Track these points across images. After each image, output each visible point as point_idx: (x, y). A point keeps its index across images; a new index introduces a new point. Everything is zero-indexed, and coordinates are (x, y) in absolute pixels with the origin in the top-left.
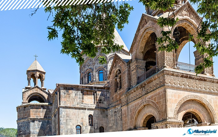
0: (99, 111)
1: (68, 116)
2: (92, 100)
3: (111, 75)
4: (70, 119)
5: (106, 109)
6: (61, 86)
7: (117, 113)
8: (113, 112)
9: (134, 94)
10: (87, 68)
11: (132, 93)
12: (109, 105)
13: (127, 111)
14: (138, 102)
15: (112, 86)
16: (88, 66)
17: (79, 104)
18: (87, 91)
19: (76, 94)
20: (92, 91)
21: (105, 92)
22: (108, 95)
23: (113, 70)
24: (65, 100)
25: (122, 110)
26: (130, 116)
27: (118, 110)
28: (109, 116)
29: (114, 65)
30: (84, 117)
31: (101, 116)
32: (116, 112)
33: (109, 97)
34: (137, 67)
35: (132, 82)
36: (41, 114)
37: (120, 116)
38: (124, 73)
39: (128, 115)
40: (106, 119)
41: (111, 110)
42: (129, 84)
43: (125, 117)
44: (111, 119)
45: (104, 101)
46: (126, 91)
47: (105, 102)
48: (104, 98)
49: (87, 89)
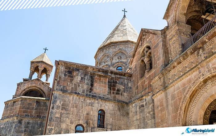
0: (115, 105)
1: (64, 108)
2: (105, 90)
3: (135, 58)
4: (68, 114)
5: (127, 103)
6: (62, 65)
7: (145, 107)
8: (138, 107)
9: (179, 68)
10: (103, 64)
11: (174, 67)
12: (131, 98)
13: (164, 100)
14: (189, 77)
15: (136, 71)
16: (104, 62)
17: (86, 92)
18: (100, 76)
19: (82, 78)
20: (107, 77)
21: (126, 80)
22: (130, 85)
23: (138, 50)
24: (64, 84)
25: (155, 100)
26: (172, 106)
27: (146, 103)
28: (131, 114)
29: (140, 44)
30: (92, 112)
31: (118, 113)
32: (143, 106)
33: (130, 88)
34: (179, 32)
35: (171, 55)
36: (34, 112)
37: (151, 112)
38: (157, 46)
39: (167, 106)
40: (125, 119)
41: (134, 105)
42: (166, 59)
43: (162, 110)
44: (135, 119)
45: (124, 92)
46: (161, 69)
47: (125, 94)
48: (123, 87)
49: (100, 73)
